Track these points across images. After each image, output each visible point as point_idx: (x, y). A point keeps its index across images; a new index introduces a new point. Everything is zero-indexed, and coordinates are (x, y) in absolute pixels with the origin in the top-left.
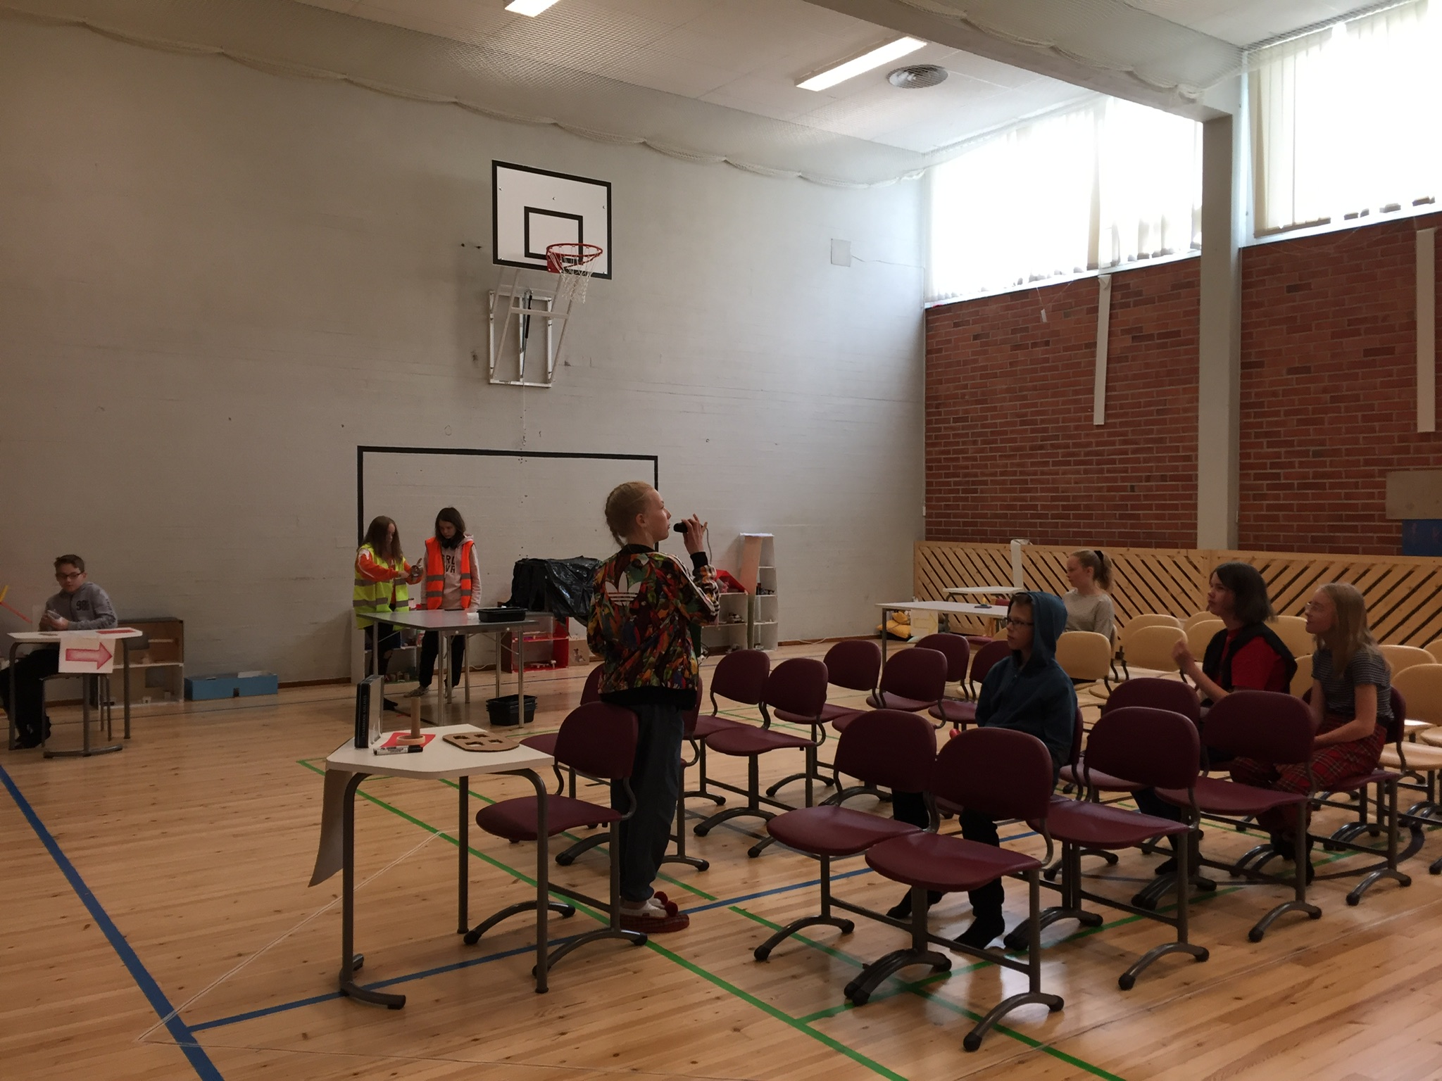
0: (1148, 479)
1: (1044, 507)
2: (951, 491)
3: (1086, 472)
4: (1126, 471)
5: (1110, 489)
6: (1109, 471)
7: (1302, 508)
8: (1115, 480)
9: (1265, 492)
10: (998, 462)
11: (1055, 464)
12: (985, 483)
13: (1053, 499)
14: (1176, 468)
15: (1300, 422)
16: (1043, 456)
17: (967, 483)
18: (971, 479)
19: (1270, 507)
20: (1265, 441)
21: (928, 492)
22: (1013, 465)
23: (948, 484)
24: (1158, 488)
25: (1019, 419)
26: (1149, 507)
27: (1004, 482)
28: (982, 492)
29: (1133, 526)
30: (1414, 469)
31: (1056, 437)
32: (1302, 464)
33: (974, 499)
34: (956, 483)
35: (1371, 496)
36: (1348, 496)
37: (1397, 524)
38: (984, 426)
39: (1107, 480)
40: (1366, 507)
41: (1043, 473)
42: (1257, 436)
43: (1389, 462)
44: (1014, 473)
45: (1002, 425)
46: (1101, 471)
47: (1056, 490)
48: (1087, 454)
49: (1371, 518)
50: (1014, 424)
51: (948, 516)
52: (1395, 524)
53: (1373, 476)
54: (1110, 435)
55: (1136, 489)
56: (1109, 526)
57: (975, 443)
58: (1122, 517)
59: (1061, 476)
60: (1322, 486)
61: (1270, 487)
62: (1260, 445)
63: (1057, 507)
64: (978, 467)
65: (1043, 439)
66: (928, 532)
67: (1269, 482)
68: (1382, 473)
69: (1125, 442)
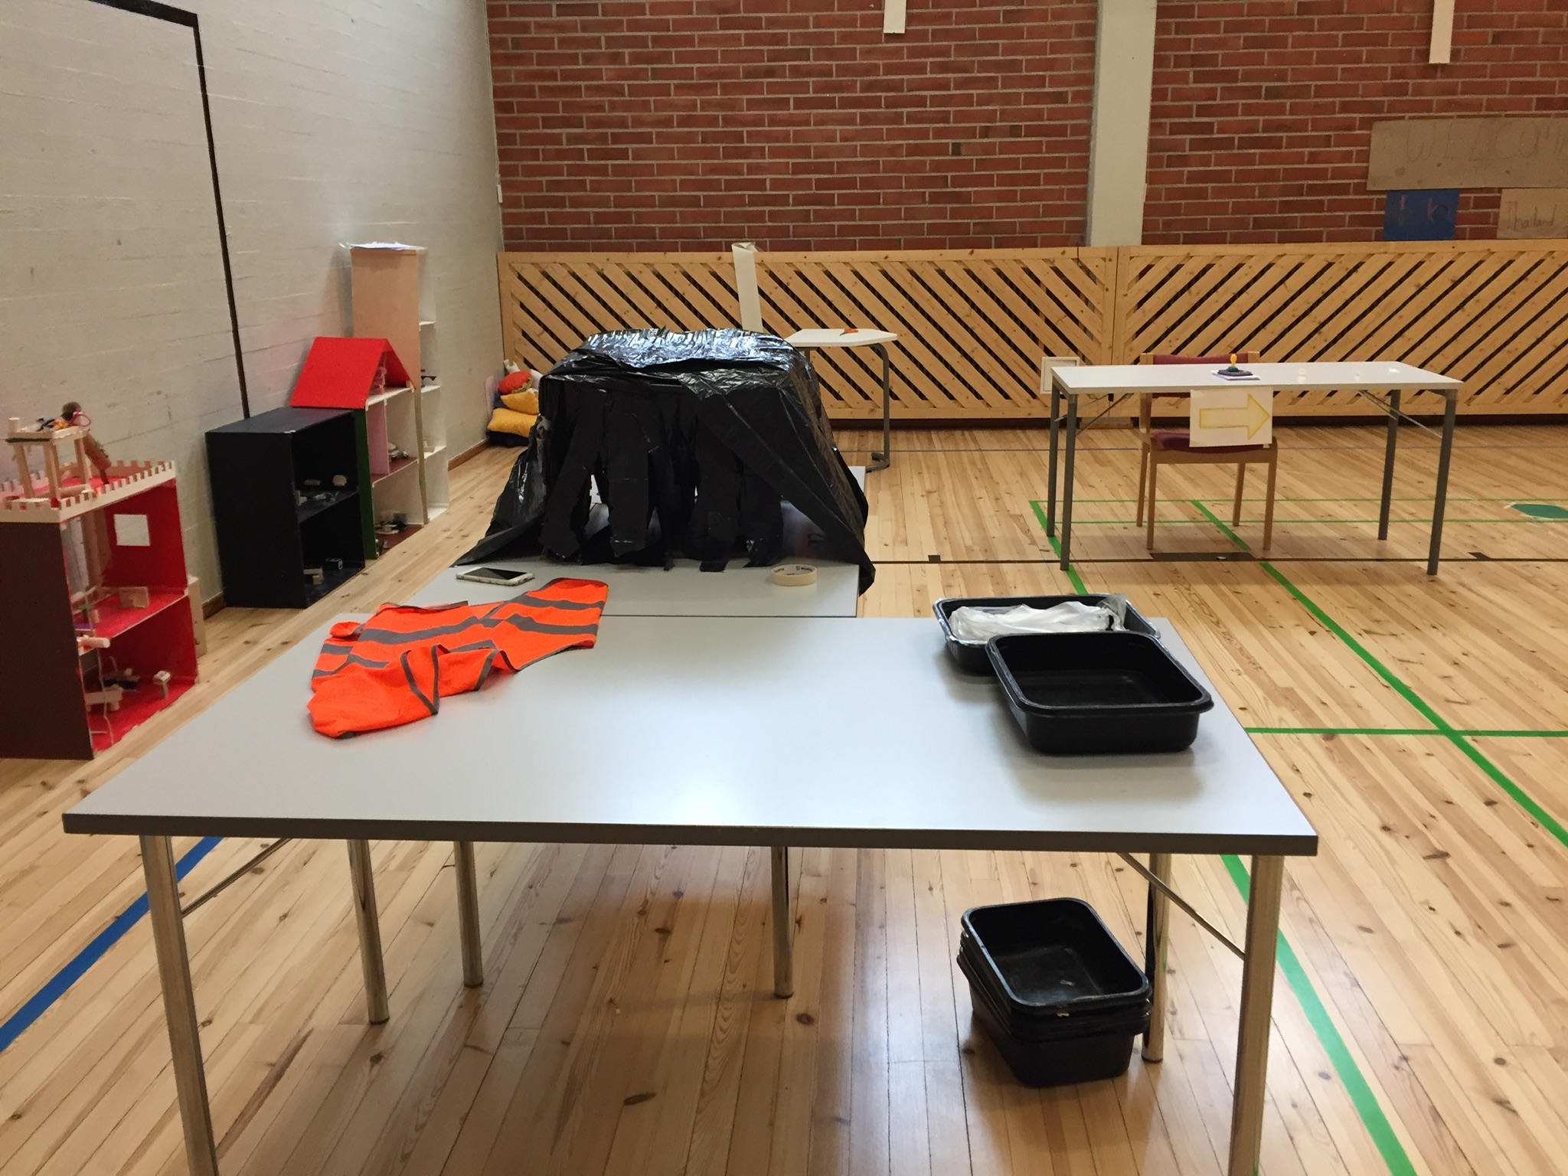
0: (986, 132)
1: (776, 184)
2: (561, 155)
3: (866, 119)
4: (946, 120)
5: (913, 150)
6: (912, 118)
7: (1243, 176)
8: (923, 134)
9: (1187, 153)
10: (673, 97)
11: (799, 103)
12: (646, 138)
13: (798, 169)
14: (1038, 115)
15: (1250, 43)
16: (772, 88)
17: (603, 138)
18: (610, 131)
19: (1193, 177)
20: (1191, 71)
21: (503, 155)
22: (706, 105)
23: (555, 139)
24: (1005, 148)
25: (718, 17)
26: (988, 181)
27: (690, 138)
28: (638, 155)
29: (955, 214)
30: (1411, 118)
31: (803, 55)
32: (1248, 110)
33: (618, 170)
34: (572, 139)
35: (1346, 157)
36: (1314, 158)
37: (1378, 197)
38: (634, 25)
39: (907, 134)
40: (1338, 173)
41: (773, 121)
42: (1179, 61)
43: (1375, 107)
44: (713, 121)
45: (679, 25)
46: (897, 119)
47: (805, 152)
48: (868, 87)
49: (1343, 189)
50: (708, 25)
51: (559, 202)
52: (1375, 197)
53: (1350, 128)
54: (914, 53)
55: (963, 150)
56: (911, 214)
57: (616, 58)
58: (935, 198)
59: (812, 127)
60: (1276, 143)
61: (1195, 145)
62: (1183, 77)
63: (807, 184)
64: (627, 106)
65: (775, 56)
66: (509, 234)
67: (1193, 136)
68: (1367, 124)
69: (944, 67)
